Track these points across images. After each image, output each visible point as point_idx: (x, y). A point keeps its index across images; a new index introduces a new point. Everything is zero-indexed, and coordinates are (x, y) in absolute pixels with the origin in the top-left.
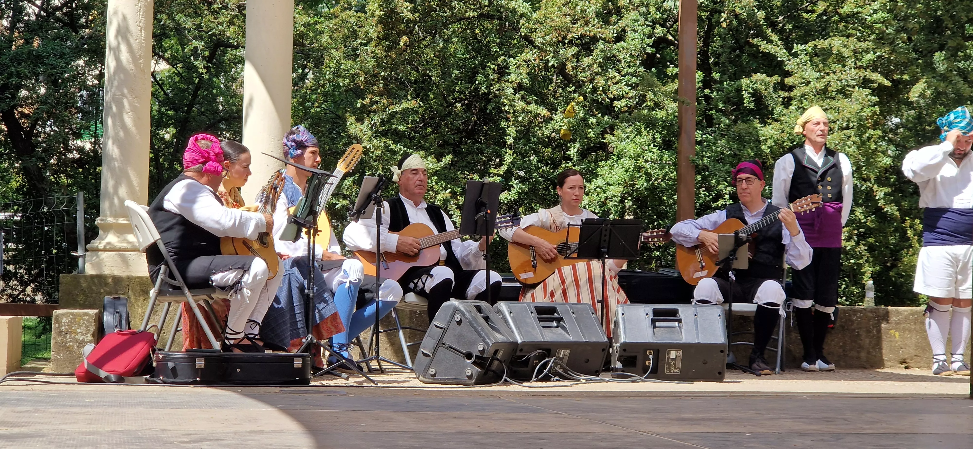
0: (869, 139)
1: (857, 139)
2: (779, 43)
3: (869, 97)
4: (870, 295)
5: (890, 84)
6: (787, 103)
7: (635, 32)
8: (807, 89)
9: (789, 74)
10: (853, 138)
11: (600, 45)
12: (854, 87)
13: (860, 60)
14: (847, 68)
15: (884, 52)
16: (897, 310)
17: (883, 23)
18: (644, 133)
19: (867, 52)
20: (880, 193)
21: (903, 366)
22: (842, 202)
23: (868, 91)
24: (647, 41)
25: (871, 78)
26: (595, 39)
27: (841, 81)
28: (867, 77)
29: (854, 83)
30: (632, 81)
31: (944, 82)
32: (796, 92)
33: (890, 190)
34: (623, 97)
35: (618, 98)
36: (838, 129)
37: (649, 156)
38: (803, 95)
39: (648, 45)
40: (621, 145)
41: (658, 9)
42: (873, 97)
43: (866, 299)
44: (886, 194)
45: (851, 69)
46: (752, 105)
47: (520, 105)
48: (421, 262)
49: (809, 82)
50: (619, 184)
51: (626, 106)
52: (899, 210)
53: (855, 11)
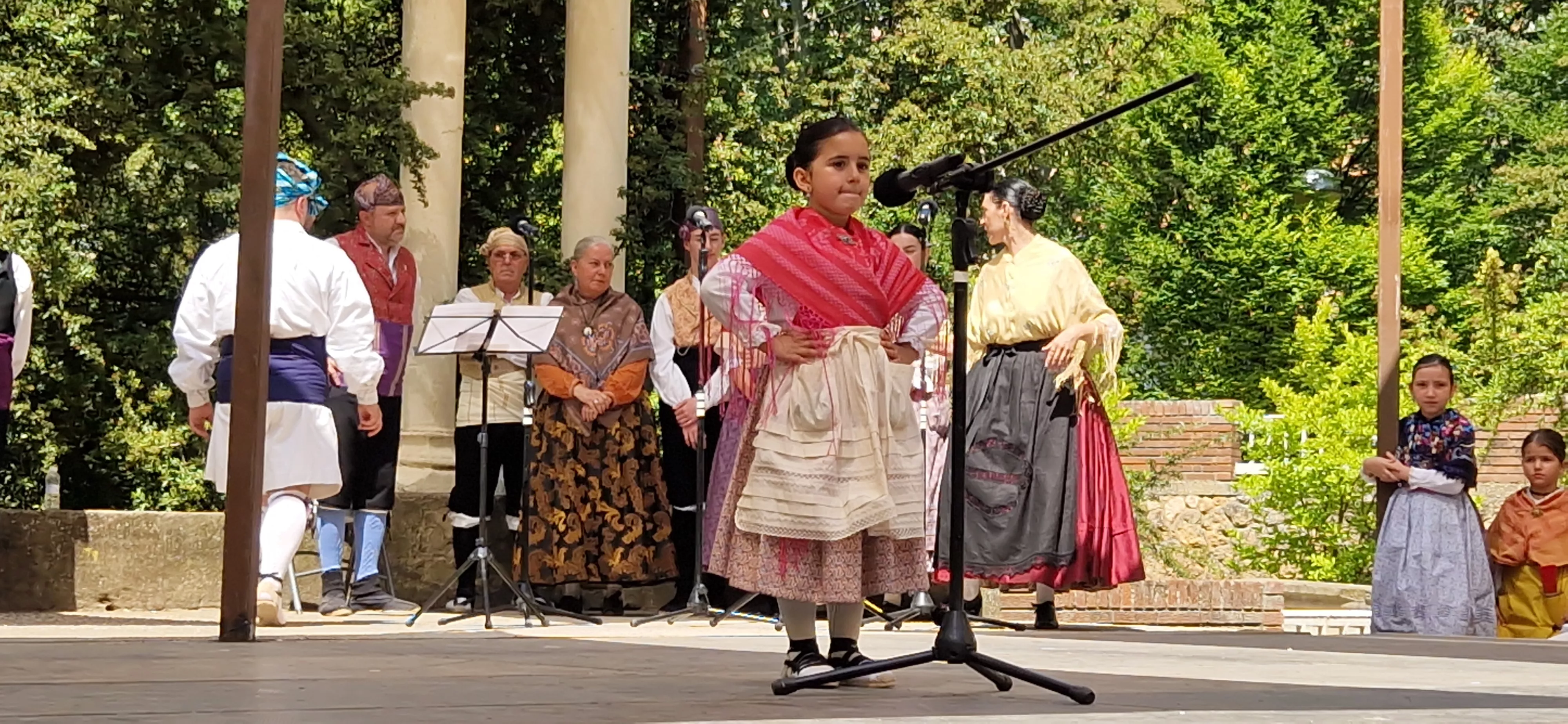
0: (57, 235)
1: (38, 236)
3: (59, 167)
4: (54, 490)
5: (94, 148)
10: (31, 234)
12: (34, 149)
13: (45, 106)
14: (23, 118)
15: (85, 95)
16: (96, 515)
17: (82, 49)
19: (57, 93)
20: (74, 324)
21: (104, 606)
22: (13, 335)
23: (56, 158)
25: (63, 136)
27: (12, 138)
28: (57, 134)
29: (35, 143)
31: (180, 149)
33: (90, 320)
36: (6, 218)
42: (66, 169)
43: (47, 497)
44: (82, 326)
45: (29, 119)
52: (104, 354)
53: (38, 25)
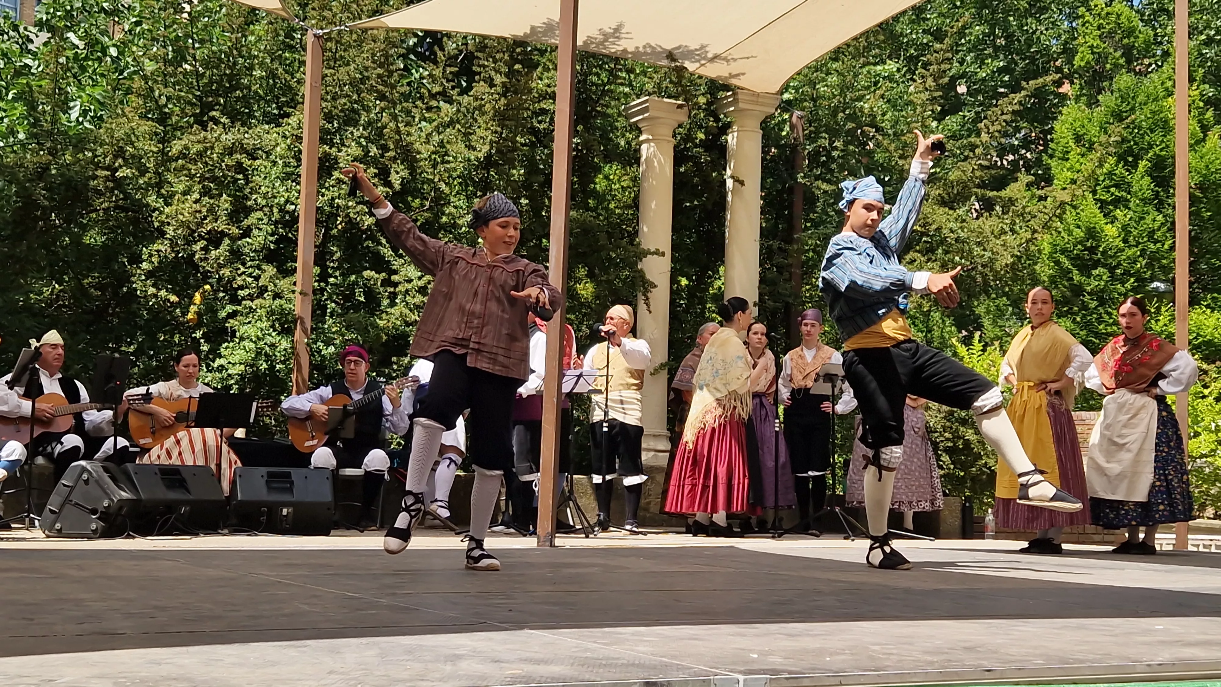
2: (387, 245)
6: (393, 296)
7: (260, 229)
8: (409, 286)
9: (396, 272)
11: (227, 241)
18: (264, 319)
24: (271, 238)
26: (223, 234)
30: (254, 274)
32: (400, 288)
34: (247, 287)
35: (241, 288)
37: (269, 340)
38: (407, 291)
39: (271, 242)
40: (243, 329)
41: (280, 211)
46: (362, 299)
47: (152, 290)
48: (53, 429)
49: (412, 280)
50: (241, 364)
51: (249, 294)
